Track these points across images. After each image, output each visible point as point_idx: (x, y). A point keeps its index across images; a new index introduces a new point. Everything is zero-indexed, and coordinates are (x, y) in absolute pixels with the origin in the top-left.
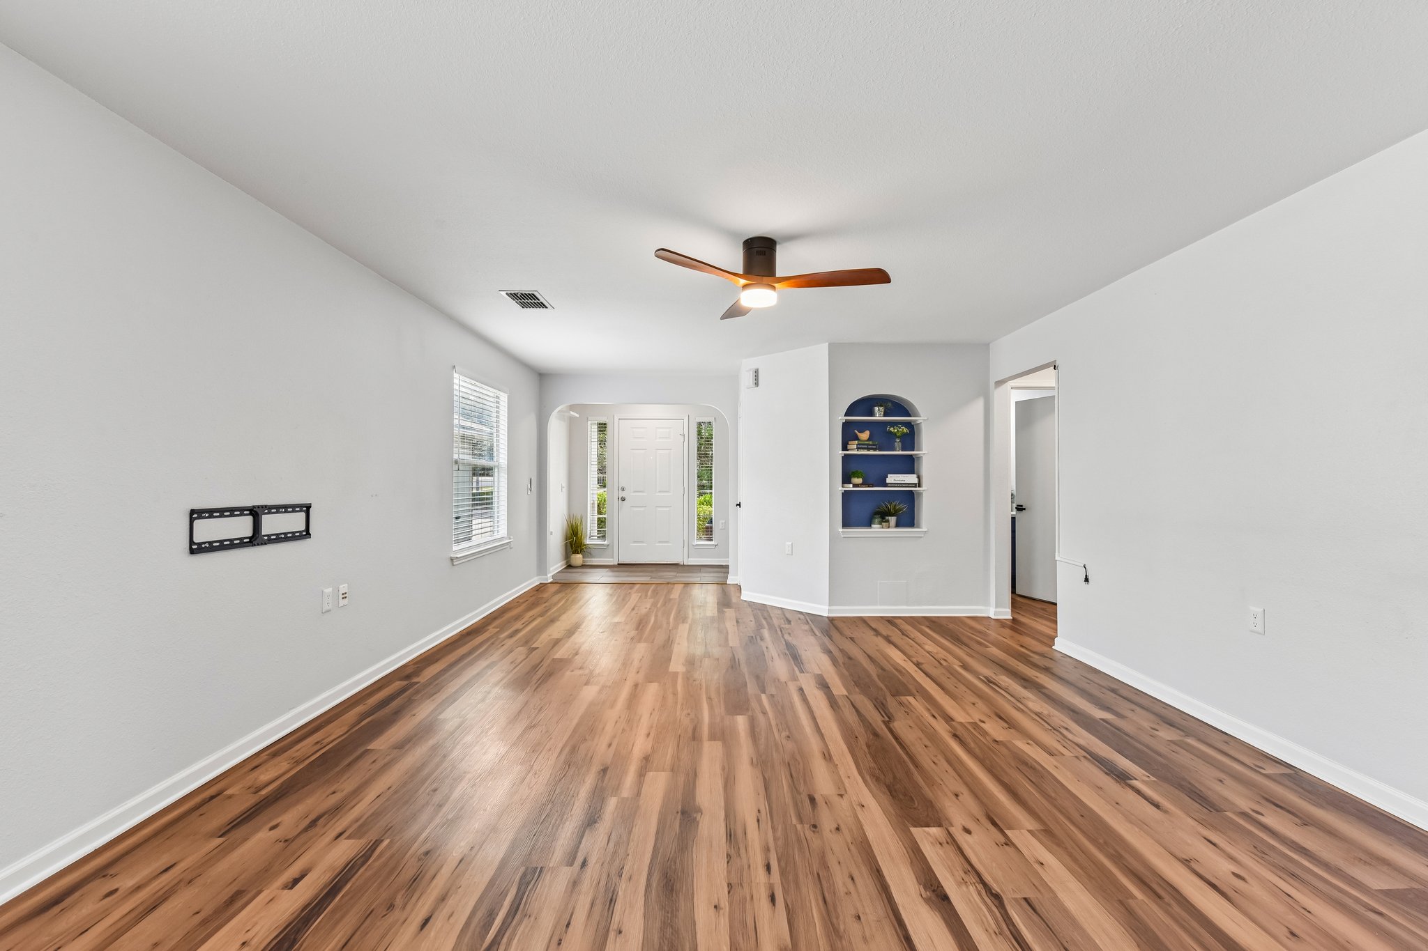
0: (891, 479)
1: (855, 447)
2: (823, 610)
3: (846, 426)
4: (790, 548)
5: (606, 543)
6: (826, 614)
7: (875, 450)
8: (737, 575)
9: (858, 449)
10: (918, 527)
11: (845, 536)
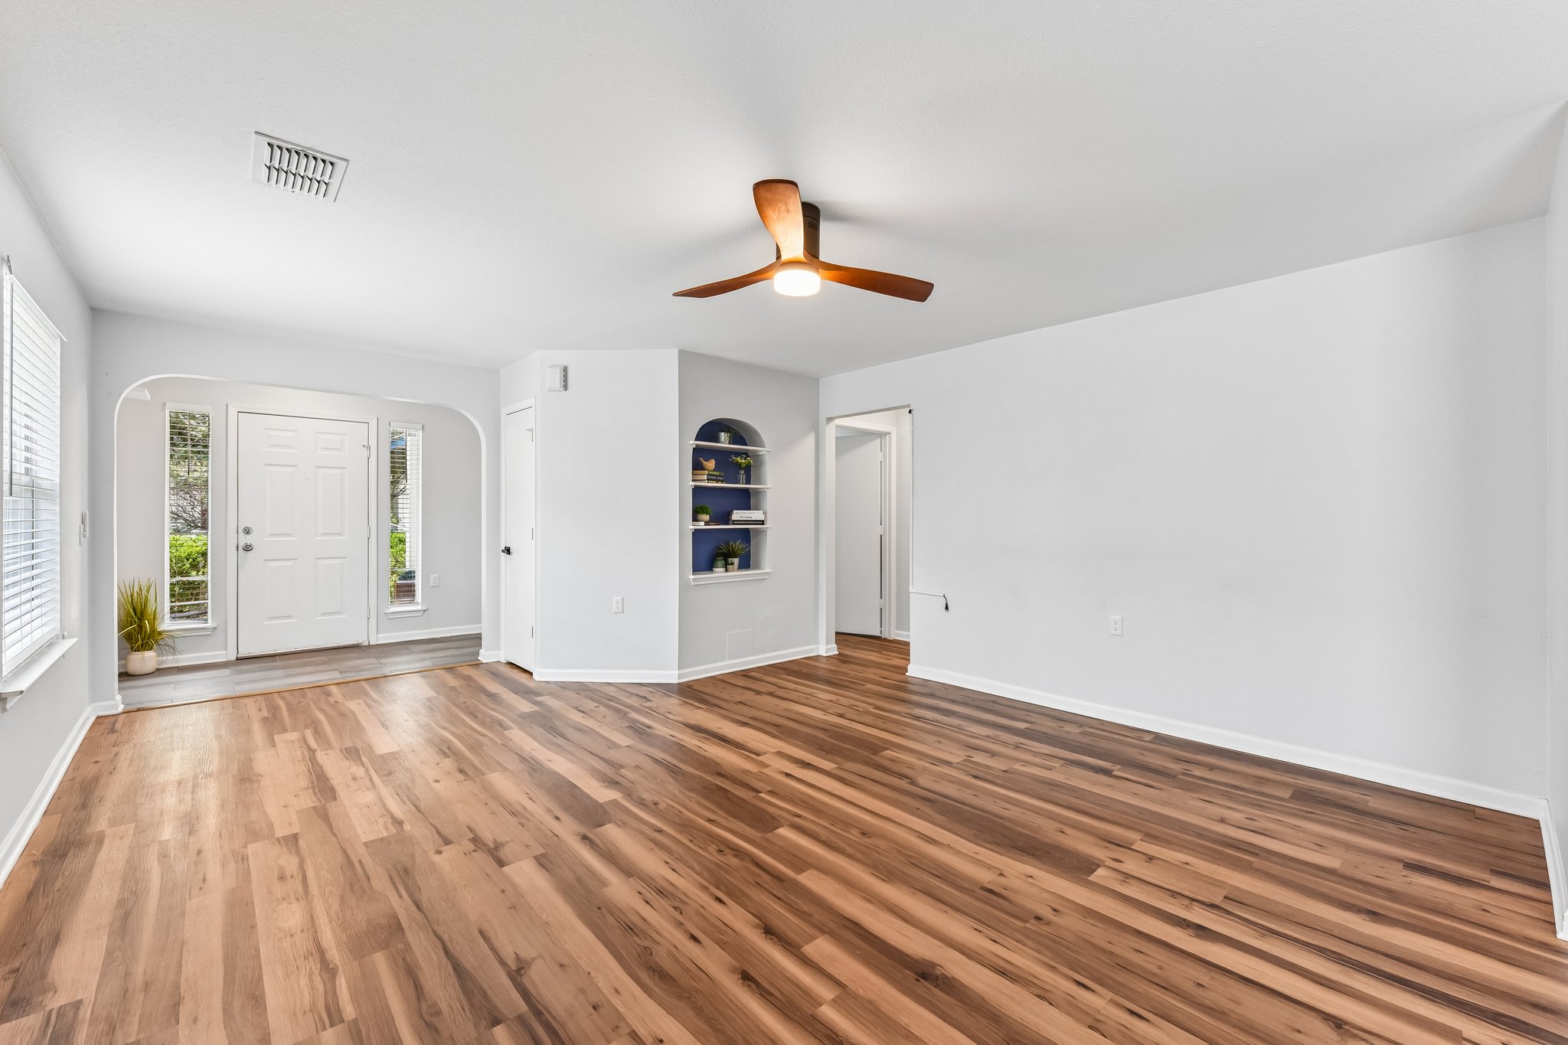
0: (737, 515)
1: (705, 477)
2: (672, 676)
3: (697, 451)
4: (620, 605)
5: (210, 624)
6: (676, 681)
7: (722, 481)
8: (499, 649)
9: (708, 479)
10: (757, 567)
11: (696, 583)
